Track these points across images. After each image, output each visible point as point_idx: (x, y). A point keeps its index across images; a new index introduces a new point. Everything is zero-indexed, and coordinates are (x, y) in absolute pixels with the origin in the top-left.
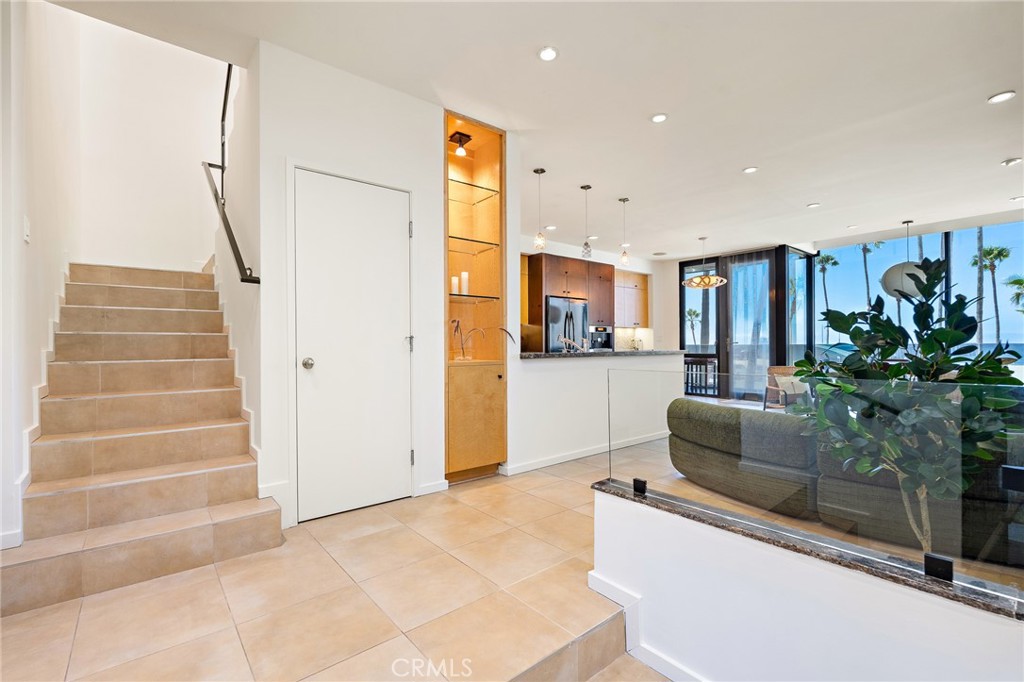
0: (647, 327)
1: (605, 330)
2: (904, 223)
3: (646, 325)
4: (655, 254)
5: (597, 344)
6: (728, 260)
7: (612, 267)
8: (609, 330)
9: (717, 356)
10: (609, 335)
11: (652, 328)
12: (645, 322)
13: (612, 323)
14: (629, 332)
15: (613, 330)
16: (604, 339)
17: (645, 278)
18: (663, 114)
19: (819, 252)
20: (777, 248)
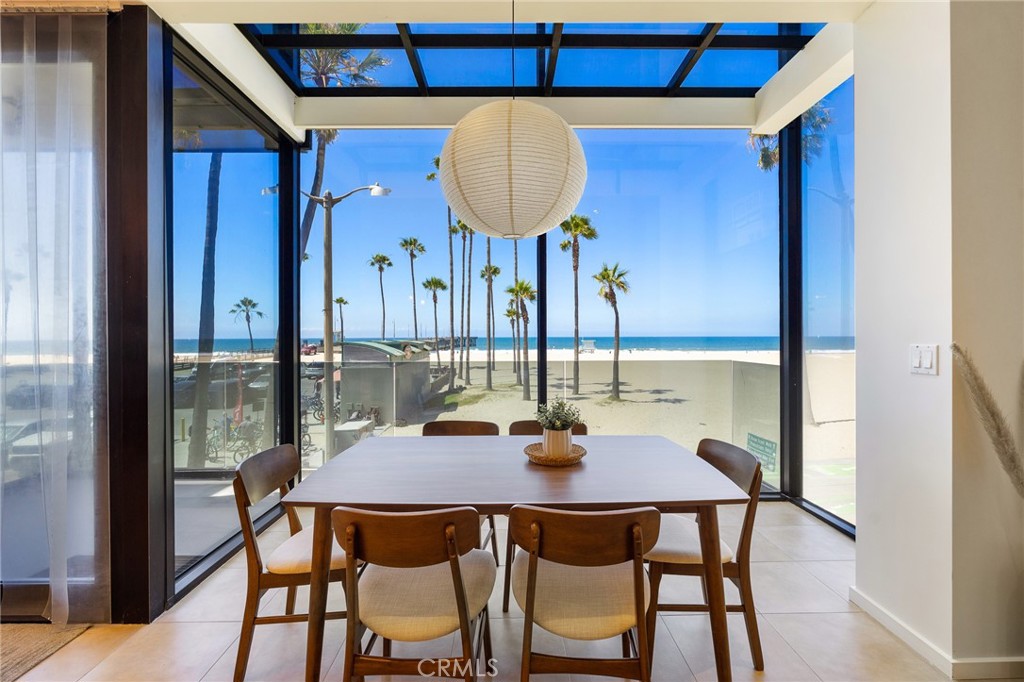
20: (115, 16)
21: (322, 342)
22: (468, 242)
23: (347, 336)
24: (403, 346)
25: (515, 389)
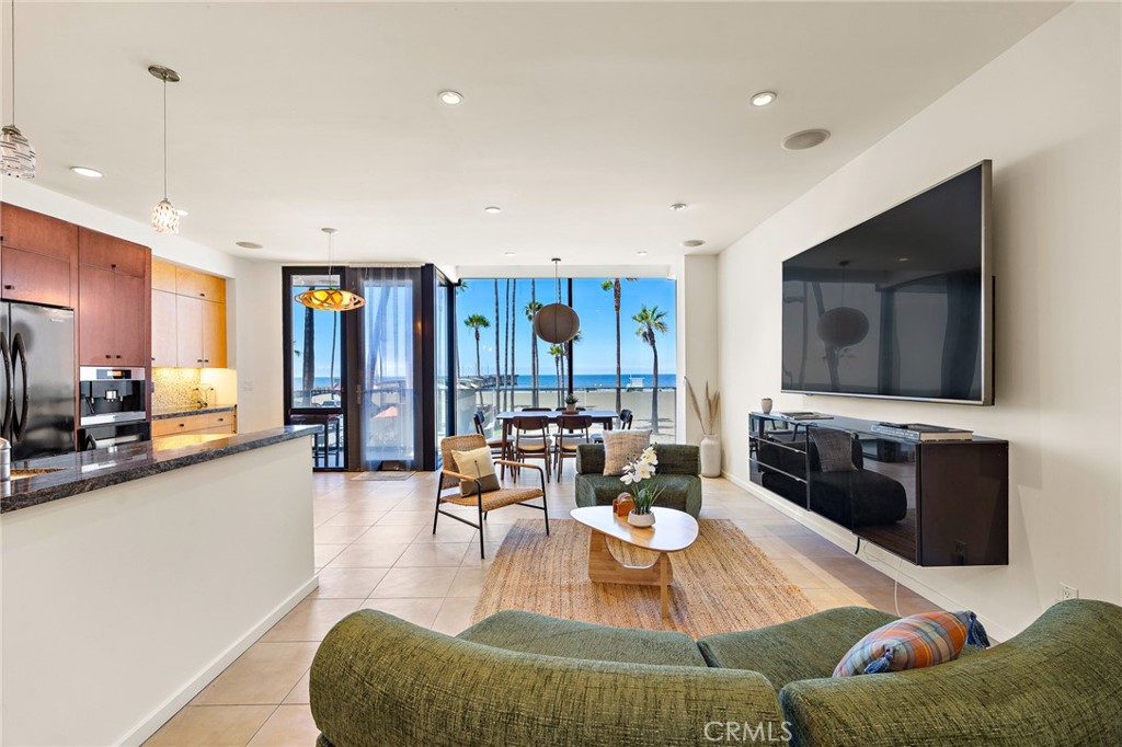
0: (226, 367)
1: (127, 374)
2: (554, 260)
3: (222, 361)
4: (241, 244)
5: (103, 404)
6: (359, 273)
7: (146, 250)
8: (139, 375)
9: (344, 410)
10: (136, 384)
11: (234, 367)
12: (220, 355)
13: (145, 361)
14: (188, 375)
15: (148, 374)
16: (123, 393)
17: (220, 283)
19: (460, 280)
20: (422, 267)
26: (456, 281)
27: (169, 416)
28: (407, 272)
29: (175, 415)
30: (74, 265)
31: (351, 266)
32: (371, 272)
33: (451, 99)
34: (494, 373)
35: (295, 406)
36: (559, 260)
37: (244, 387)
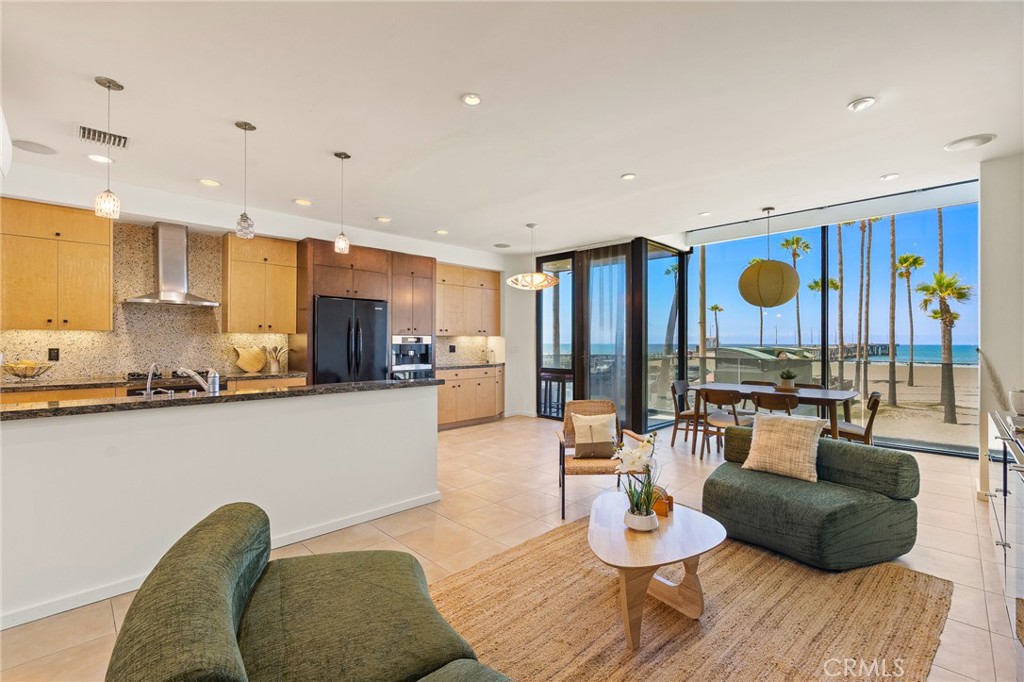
0: (498, 336)
1: (420, 340)
2: (764, 209)
3: (497, 332)
4: (497, 246)
5: (407, 358)
7: (432, 259)
8: (427, 340)
9: (573, 371)
10: (426, 347)
11: (504, 336)
12: (496, 327)
15: (434, 340)
16: (419, 352)
17: (495, 276)
18: (476, 95)
19: (692, 248)
20: (633, 241)
21: (698, 347)
22: (867, 234)
23: (722, 342)
24: (776, 353)
25: (934, 410)
26: (687, 249)
27: (448, 368)
28: (620, 248)
29: (452, 368)
30: (390, 274)
31: (579, 250)
32: (593, 253)
33: (472, 101)
34: (856, 342)
35: (544, 366)
36: (772, 209)
37: (510, 349)
